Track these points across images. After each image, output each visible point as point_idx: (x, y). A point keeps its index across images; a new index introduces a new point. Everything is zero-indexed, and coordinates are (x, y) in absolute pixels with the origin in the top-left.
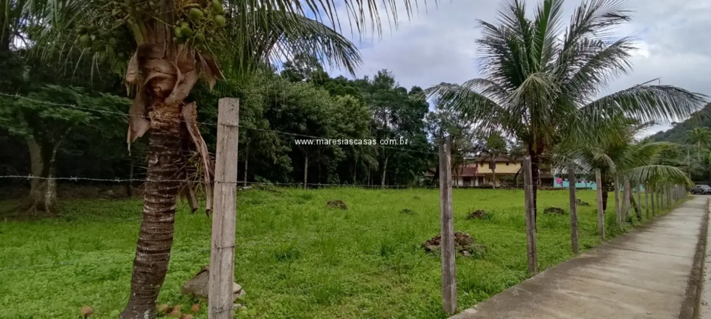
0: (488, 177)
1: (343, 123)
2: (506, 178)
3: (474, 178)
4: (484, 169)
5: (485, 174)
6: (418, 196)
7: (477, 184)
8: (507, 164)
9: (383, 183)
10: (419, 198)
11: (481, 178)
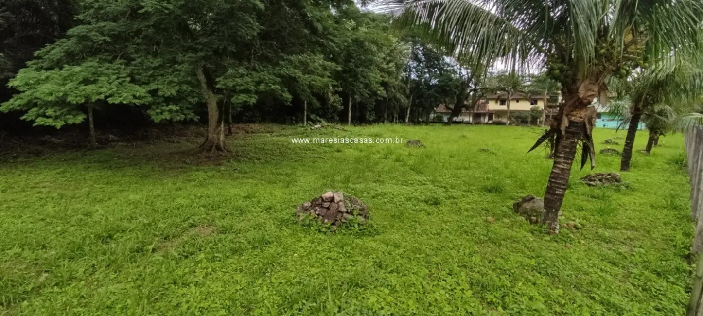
0: (499, 114)
1: (384, 63)
2: (515, 114)
3: (484, 115)
4: (493, 106)
5: (494, 110)
6: (465, 133)
7: (486, 120)
8: (518, 101)
9: (407, 120)
10: (464, 136)
11: (490, 115)
